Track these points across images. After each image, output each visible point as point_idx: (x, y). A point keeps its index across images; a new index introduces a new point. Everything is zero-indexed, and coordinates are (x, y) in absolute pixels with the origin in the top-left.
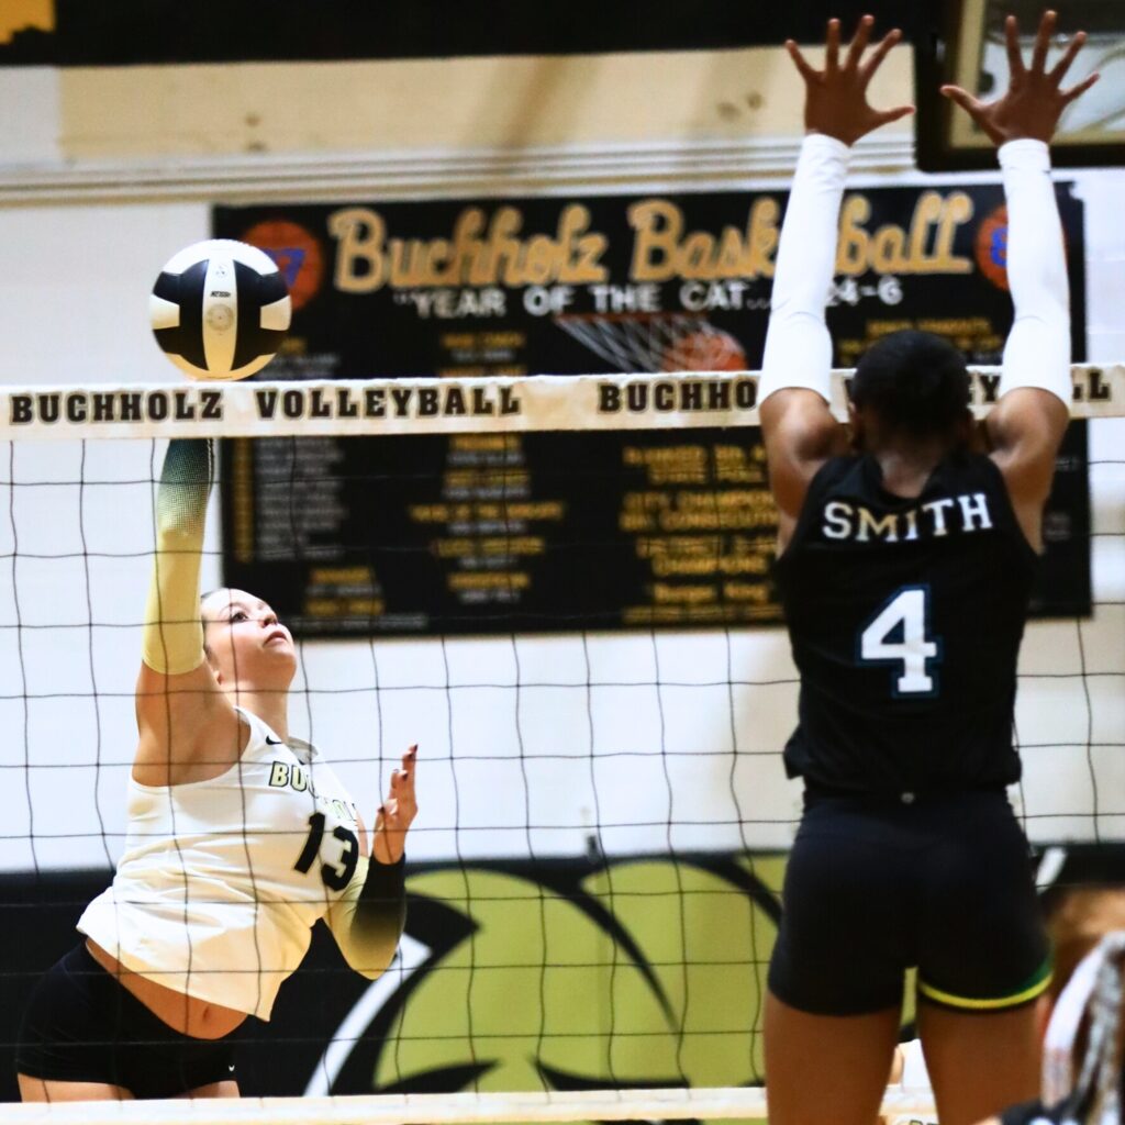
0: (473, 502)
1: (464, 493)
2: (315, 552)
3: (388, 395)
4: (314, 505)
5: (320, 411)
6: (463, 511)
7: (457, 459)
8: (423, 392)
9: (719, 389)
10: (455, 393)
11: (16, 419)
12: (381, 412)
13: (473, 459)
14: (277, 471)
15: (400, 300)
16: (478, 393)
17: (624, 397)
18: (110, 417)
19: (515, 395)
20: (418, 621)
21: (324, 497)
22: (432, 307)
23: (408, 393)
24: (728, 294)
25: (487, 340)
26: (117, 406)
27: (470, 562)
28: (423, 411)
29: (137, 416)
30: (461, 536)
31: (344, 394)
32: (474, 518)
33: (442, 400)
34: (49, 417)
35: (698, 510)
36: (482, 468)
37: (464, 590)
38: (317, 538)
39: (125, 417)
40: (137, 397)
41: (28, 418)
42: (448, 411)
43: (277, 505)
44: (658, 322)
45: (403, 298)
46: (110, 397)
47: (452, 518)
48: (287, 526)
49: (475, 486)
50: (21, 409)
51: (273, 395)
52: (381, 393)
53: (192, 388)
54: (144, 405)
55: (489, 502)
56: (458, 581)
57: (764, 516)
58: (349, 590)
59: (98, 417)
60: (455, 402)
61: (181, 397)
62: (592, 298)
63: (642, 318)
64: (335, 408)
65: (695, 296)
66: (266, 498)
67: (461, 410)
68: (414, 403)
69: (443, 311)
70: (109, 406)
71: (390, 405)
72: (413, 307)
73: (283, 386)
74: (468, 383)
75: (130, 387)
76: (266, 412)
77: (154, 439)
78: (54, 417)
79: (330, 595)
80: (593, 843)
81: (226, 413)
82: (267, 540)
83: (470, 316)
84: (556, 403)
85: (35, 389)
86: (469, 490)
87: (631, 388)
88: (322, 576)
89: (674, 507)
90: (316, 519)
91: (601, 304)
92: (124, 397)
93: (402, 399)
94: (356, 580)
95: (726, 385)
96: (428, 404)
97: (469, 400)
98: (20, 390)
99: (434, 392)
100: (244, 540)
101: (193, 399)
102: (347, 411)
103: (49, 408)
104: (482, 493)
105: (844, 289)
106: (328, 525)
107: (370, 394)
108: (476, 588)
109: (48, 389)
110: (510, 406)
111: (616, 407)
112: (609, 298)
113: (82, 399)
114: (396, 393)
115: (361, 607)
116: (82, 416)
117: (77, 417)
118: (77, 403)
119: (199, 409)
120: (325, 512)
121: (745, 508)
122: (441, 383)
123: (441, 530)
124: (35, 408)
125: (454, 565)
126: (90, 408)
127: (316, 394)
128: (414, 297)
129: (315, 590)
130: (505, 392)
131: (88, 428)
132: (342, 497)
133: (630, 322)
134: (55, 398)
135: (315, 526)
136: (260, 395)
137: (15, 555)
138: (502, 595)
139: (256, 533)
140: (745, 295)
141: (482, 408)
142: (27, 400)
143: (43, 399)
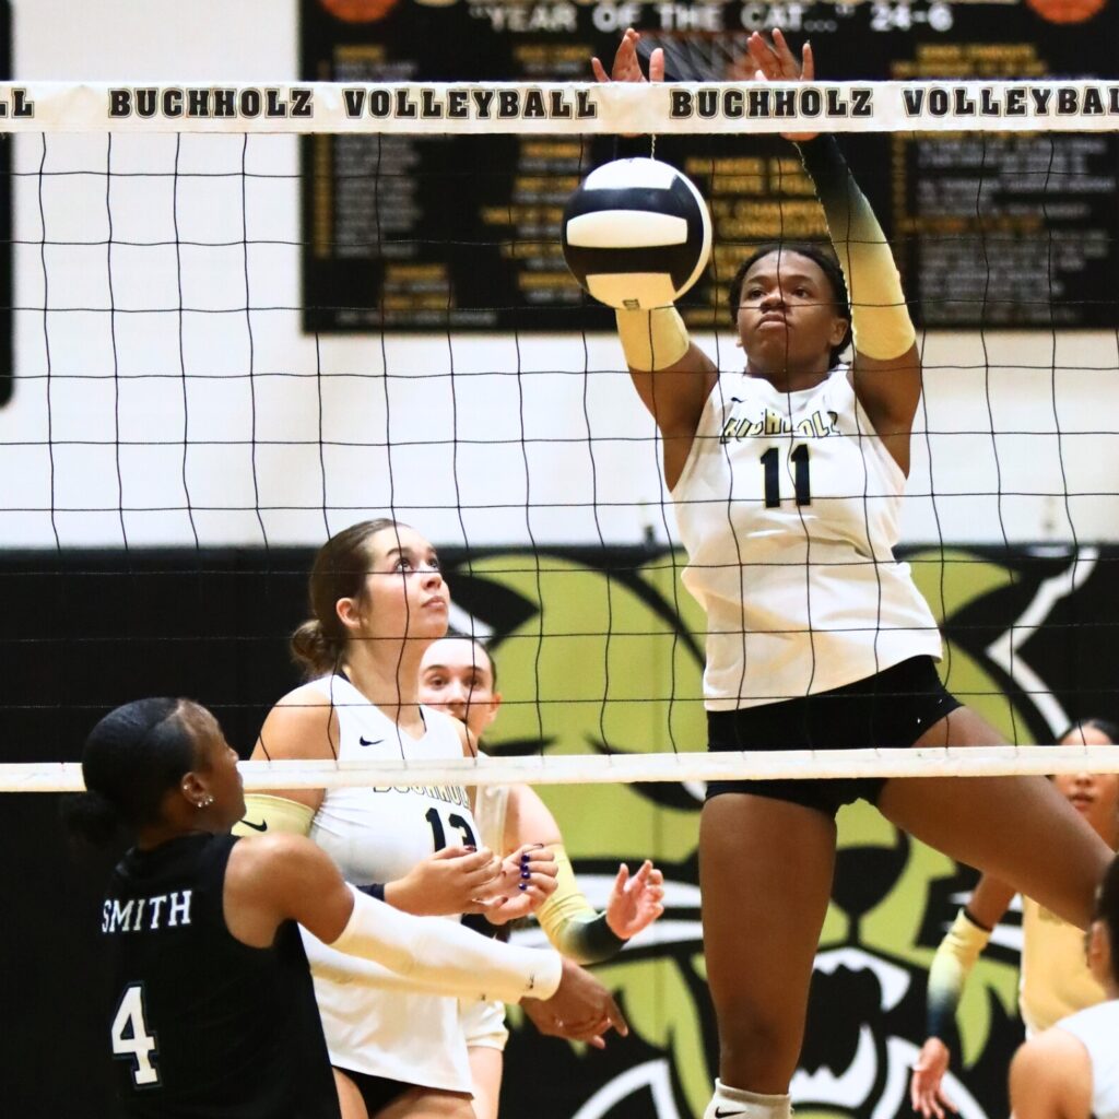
0: (542, 206)
1: (532, 198)
2: (390, 250)
3: (471, 96)
4: (389, 205)
5: (406, 111)
6: (531, 215)
7: (528, 165)
8: (504, 95)
9: (785, 98)
10: (535, 96)
11: (115, 112)
12: (464, 113)
13: (542, 165)
14: (356, 172)
15: (475, 13)
16: (557, 96)
17: (695, 103)
18: (204, 112)
19: (591, 99)
20: (487, 317)
21: (400, 198)
22: (506, 20)
23: (489, 95)
24: (788, 16)
25: (558, 53)
26: (211, 103)
27: (538, 263)
28: (504, 113)
29: (230, 112)
30: (530, 239)
31: (428, 95)
32: (543, 221)
33: (522, 103)
34: (147, 111)
35: (756, 219)
36: (551, 174)
37: (531, 290)
38: (393, 236)
39: (219, 112)
40: (230, 94)
41: (126, 111)
42: (528, 113)
43: (355, 204)
44: (721, 41)
45: (479, 12)
46: (205, 94)
47: (522, 222)
48: (363, 224)
49: (544, 190)
50: (119, 103)
51: (361, 94)
52: (463, 95)
53: (283, 86)
54: (237, 102)
55: (556, 206)
56: (527, 281)
57: (818, 226)
58: (423, 288)
59: (193, 112)
60: (535, 105)
61: (272, 95)
62: (657, 17)
63: (706, 37)
64: (420, 109)
65: (756, 17)
66: (345, 198)
67: (540, 113)
68: (495, 105)
69: (517, 23)
70: (204, 102)
71: (472, 106)
72: (488, 21)
73: (370, 87)
74: (546, 88)
75: (224, 85)
76: (354, 110)
77: (246, 134)
78: (151, 111)
79: (404, 291)
80: (650, 532)
81: (315, 110)
82: (345, 237)
83: (542, 30)
84: (630, 107)
85: (132, 85)
86: (539, 195)
87: (702, 95)
88: (397, 274)
89: (733, 215)
90: (393, 219)
91: (666, 22)
92: (219, 94)
93: (483, 101)
94: (430, 277)
95: (791, 94)
96: (509, 106)
97: (547, 104)
98: (118, 86)
99: (514, 95)
100: (322, 237)
101: (284, 97)
102: (432, 111)
103: (148, 102)
104: (550, 198)
105: (897, 14)
106: (404, 225)
107: (453, 95)
108: (544, 288)
109: (145, 85)
110: (587, 111)
111: (687, 112)
112: (674, 17)
113: (178, 95)
114: (478, 95)
115: (434, 303)
116: (178, 111)
117: (172, 112)
118: (173, 98)
119: (290, 106)
120: (401, 213)
121: (800, 219)
122: (522, 88)
123: (511, 232)
124: (133, 102)
125: (522, 265)
126: (185, 103)
127: (402, 95)
128: (489, 11)
129: (390, 287)
130: (582, 97)
131: (183, 123)
132: (418, 198)
133: (694, 40)
134: (152, 94)
135: (391, 225)
136: (349, 95)
137: (110, 242)
138: (568, 295)
139: (334, 231)
140: (805, 17)
141: (560, 111)
142: (126, 95)
143: (141, 94)
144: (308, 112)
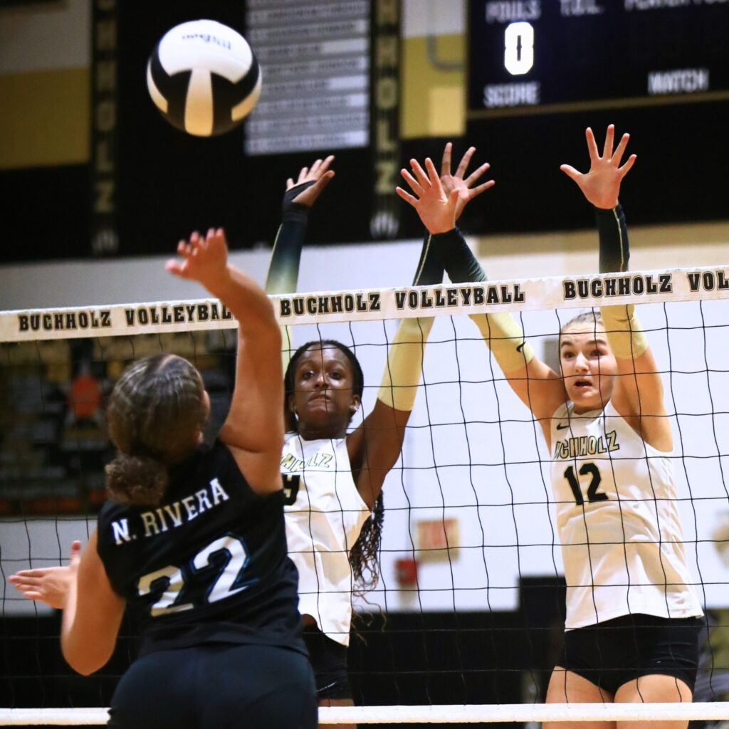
144: (378, 308)
